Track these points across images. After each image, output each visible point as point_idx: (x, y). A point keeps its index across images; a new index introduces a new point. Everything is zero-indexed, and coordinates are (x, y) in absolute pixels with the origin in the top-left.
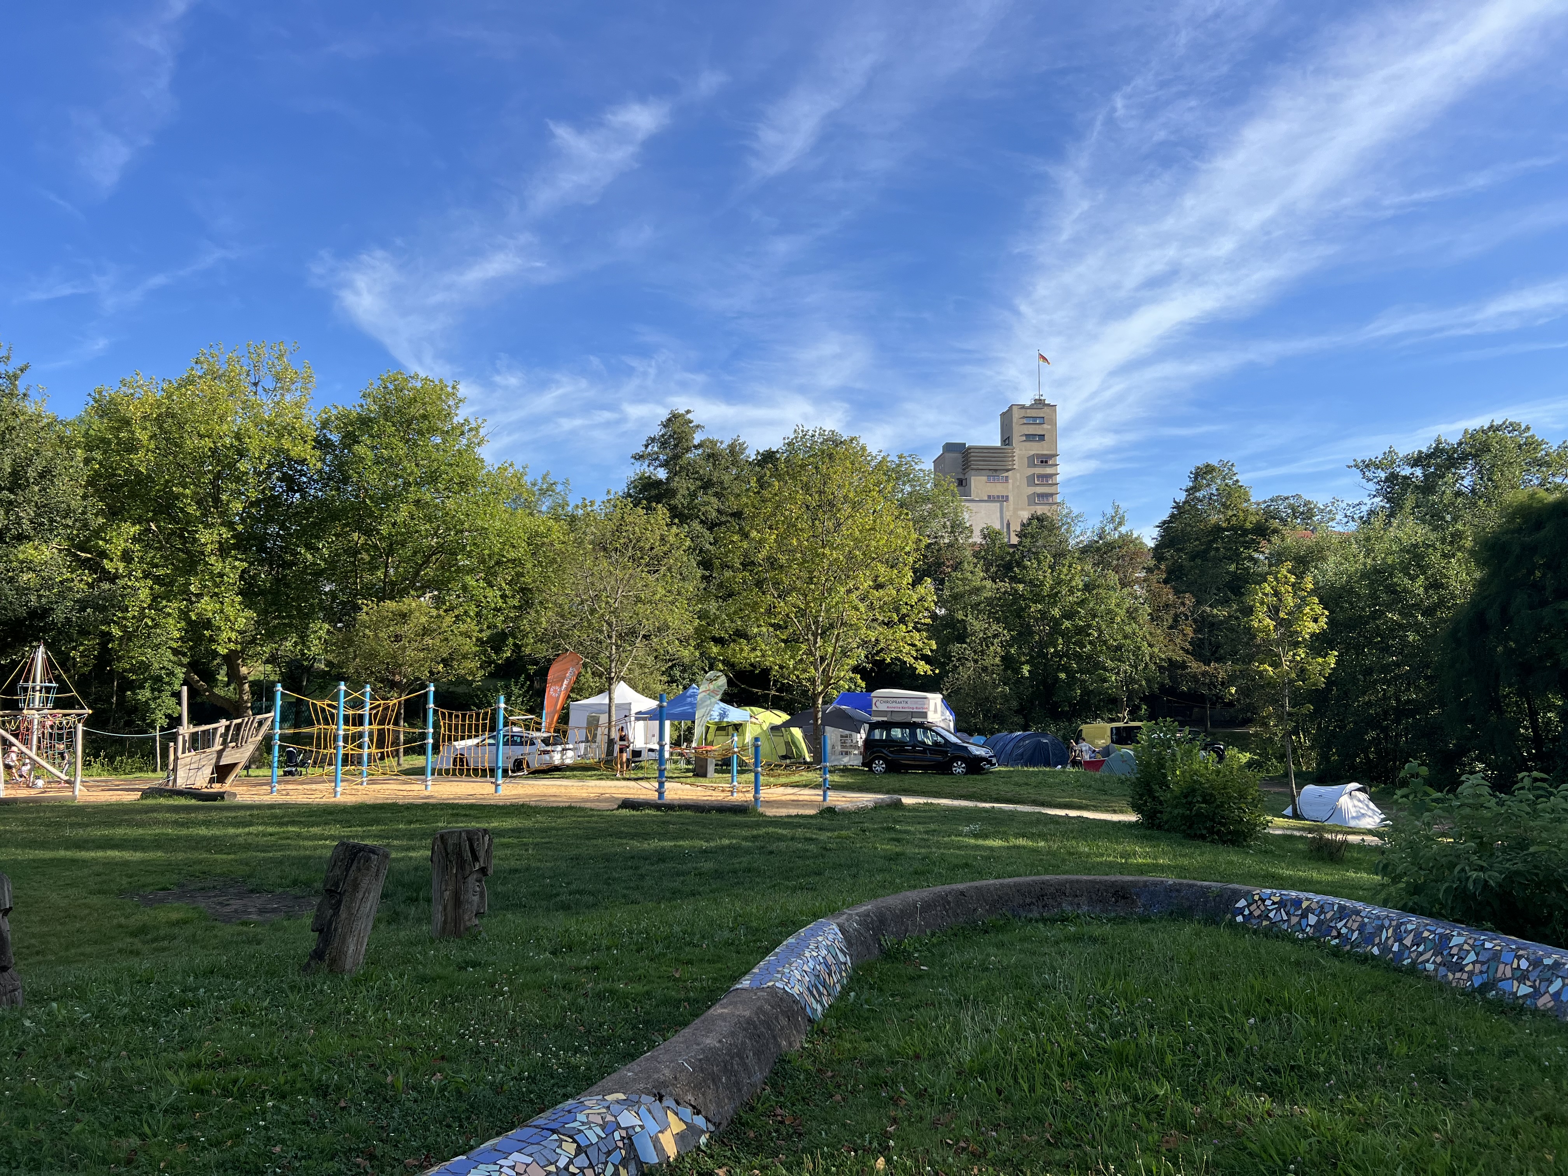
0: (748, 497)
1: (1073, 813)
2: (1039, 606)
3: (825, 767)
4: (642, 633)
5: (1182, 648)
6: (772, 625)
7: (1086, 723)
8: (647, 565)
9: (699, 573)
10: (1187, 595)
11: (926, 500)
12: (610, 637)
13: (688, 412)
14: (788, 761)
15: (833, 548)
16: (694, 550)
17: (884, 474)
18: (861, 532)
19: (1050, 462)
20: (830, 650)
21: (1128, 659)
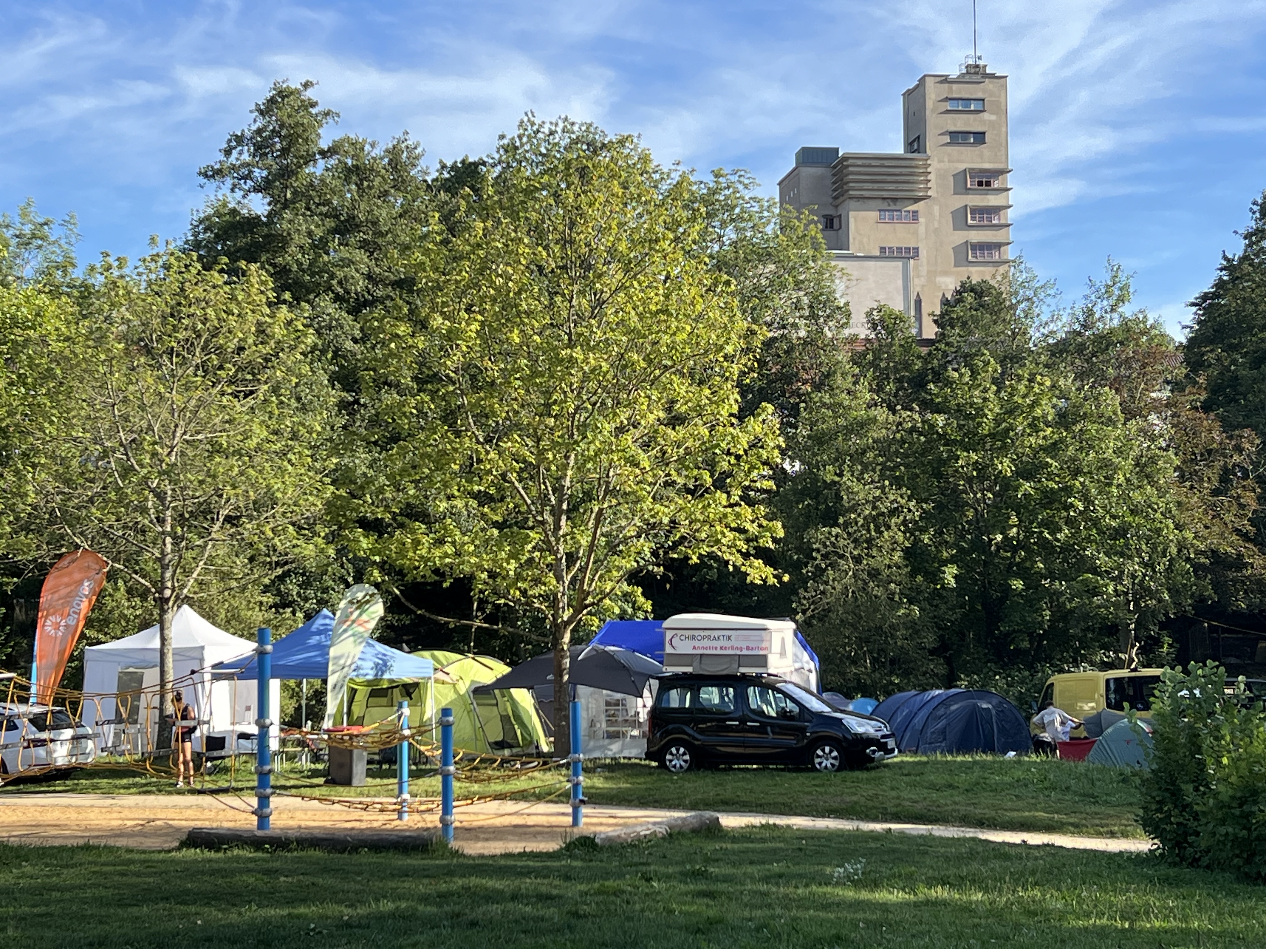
0: (426, 252)
1: (1035, 839)
2: (974, 457)
3: (576, 762)
4: (224, 512)
5: (1238, 531)
6: (476, 496)
7: (1061, 671)
8: (231, 382)
9: (335, 395)
10: (1246, 432)
11: (765, 256)
12: (161, 521)
13: (306, 85)
14: (507, 752)
15: (588, 348)
16: (323, 352)
17: (685, 207)
18: (641, 316)
19: (996, 184)
20: (584, 541)
21: (1139, 551)
